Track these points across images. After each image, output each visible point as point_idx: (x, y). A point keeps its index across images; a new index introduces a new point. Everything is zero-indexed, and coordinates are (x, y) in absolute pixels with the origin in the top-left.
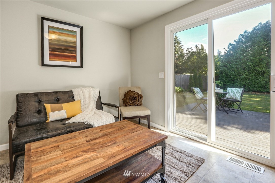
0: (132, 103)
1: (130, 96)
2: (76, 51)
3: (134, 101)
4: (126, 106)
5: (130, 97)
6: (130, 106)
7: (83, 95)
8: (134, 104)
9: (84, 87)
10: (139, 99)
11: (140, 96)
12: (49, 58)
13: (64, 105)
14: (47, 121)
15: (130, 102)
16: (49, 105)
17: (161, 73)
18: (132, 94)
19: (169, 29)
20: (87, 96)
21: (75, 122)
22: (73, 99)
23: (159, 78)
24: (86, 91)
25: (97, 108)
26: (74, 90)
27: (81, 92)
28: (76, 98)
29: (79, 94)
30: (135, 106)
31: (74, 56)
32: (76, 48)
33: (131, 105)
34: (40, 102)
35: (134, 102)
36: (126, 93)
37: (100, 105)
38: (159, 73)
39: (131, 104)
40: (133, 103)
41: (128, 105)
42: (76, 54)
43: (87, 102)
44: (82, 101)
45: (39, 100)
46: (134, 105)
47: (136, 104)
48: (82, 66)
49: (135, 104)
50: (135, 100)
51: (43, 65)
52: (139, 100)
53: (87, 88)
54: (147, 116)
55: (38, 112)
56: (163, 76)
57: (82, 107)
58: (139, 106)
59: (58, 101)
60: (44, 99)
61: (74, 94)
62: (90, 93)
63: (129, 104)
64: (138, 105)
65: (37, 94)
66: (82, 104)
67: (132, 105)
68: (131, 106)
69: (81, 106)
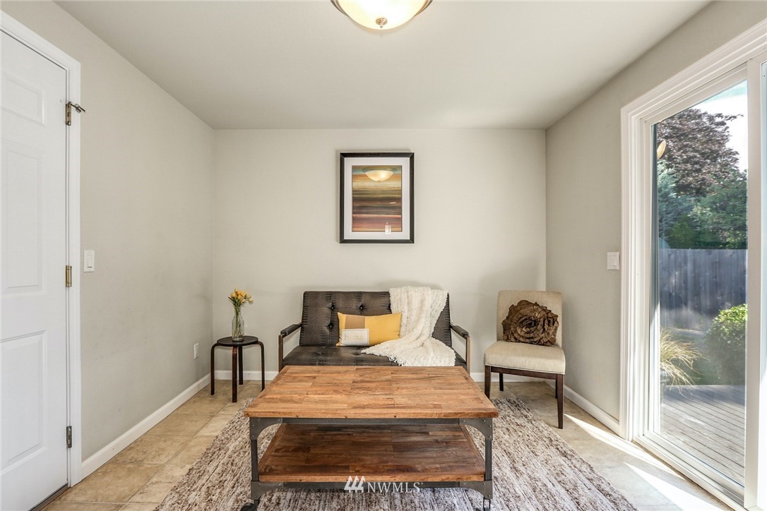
0: (522, 334)
1: (520, 316)
2: (400, 208)
3: (528, 329)
4: (507, 340)
5: (521, 318)
6: (517, 340)
7: (409, 303)
8: (529, 338)
9: (415, 284)
10: (544, 325)
11: (551, 319)
12: (353, 227)
13: (369, 320)
14: (337, 345)
15: (519, 331)
16: (345, 315)
17: (613, 253)
18: (526, 311)
19: (634, 114)
20: (416, 303)
21: (376, 354)
22: (389, 310)
23: (608, 268)
24: (416, 295)
25: (434, 335)
26: (393, 292)
27: (404, 296)
28: (393, 308)
29: (400, 299)
30: (531, 343)
31: (398, 218)
32: (401, 202)
33: (521, 339)
34: (333, 309)
35: (528, 333)
36: (513, 305)
37: (445, 330)
38: (609, 253)
39: (523, 337)
40: (526, 335)
41: (513, 339)
42: (401, 214)
43: (413, 318)
44: (405, 315)
45: (333, 306)
46: (527, 340)
47: (535, 340)
48: (412, 240)
49: (532, 338)
50: (532, 329)
51: (343, 241)
52: (544, 329)
53: (420, 288)
54: (555, 377)
55: (329, 326)
56: (616, 263)
57: (403, 328)
58: (543, 345)
59: (363, 310)
60: (340, 304)
61: (392, 299)
62: (425, 299)
63: (516, 335)
64: (539, 343)
65: (330, 295)
66: (404, 321)
67: (523, 340)
68: (519, 341)
69: (401, 326)
